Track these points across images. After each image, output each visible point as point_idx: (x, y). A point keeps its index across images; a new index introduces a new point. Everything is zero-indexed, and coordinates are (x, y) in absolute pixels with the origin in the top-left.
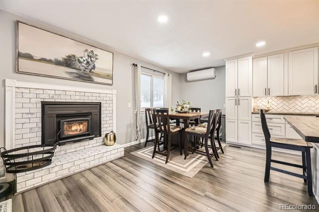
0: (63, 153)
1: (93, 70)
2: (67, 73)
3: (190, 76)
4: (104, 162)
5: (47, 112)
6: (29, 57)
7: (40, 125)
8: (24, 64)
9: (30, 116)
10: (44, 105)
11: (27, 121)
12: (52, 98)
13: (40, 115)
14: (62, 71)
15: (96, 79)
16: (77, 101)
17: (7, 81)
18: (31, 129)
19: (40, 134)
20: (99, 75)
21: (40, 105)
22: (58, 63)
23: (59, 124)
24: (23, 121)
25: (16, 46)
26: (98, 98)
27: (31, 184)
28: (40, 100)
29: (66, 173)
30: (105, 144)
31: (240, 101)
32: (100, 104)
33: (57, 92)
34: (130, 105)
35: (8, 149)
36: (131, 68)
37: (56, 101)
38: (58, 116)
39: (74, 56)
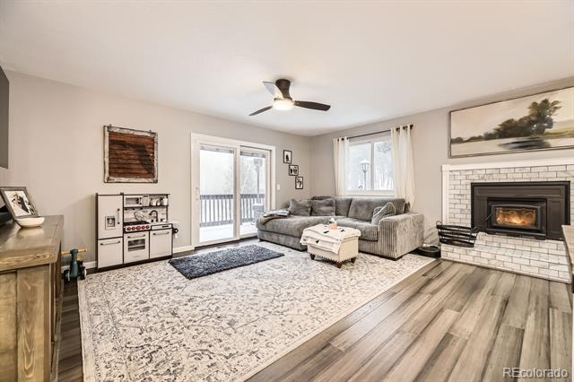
1: (547, 130)
2: (500, 145)
5: (477, 194)
6: (459, 141)
7: (470, 207)
9: (460, 197)
10: (474, 186)
11: (458, 201)
12: (483, 178)
13: (469, 197)
16: (517, 181)
17: (444, 166)
18: (461, 210)
19: (469, 216)
20: (559, 135)
21: (469, 187)
22: (489, 137)
23: (489, 208)
24: (454, 201)
25: (450, 134)
28: (469, 182)
32: (565, 184)
33: (488, 172)
35: (444, 224)
37: (487, 181)
38: (490, 200)
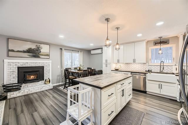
0: (26, 86)
1: (40, 53)
2: (28, 55)
3: (92, 52)
4: (43, 90)
5: (20, 70)
6: (13, 51)
7: (17, 76)
8: (11, 53)
9: (13, 72)
10: (19, 68)
11: (12, 74)
12: (22, 65)
13: (17, 72)
14: (26, 55)
15: (41, 57)
16: (32, 66)
17: (5, 60)
18: (13, 77)
19: (17, 79)
20: (42, 55)
21: (17, 68)
22: (24, 52)
23: (25, 75)
24: (10, 74)
25: (8, 47)
26: (43, 65)
27: (12, 96)
28: (17, 66)
29: (26, 93)
30: (45, 84)
31: (108, 65)
32: (43, 67)
33: (24, 63)
34: (59, 67)
35: (5, 84)
36: (59, 50)
37: (24, 66)
38: (24, 72)
39: (31, 48)
